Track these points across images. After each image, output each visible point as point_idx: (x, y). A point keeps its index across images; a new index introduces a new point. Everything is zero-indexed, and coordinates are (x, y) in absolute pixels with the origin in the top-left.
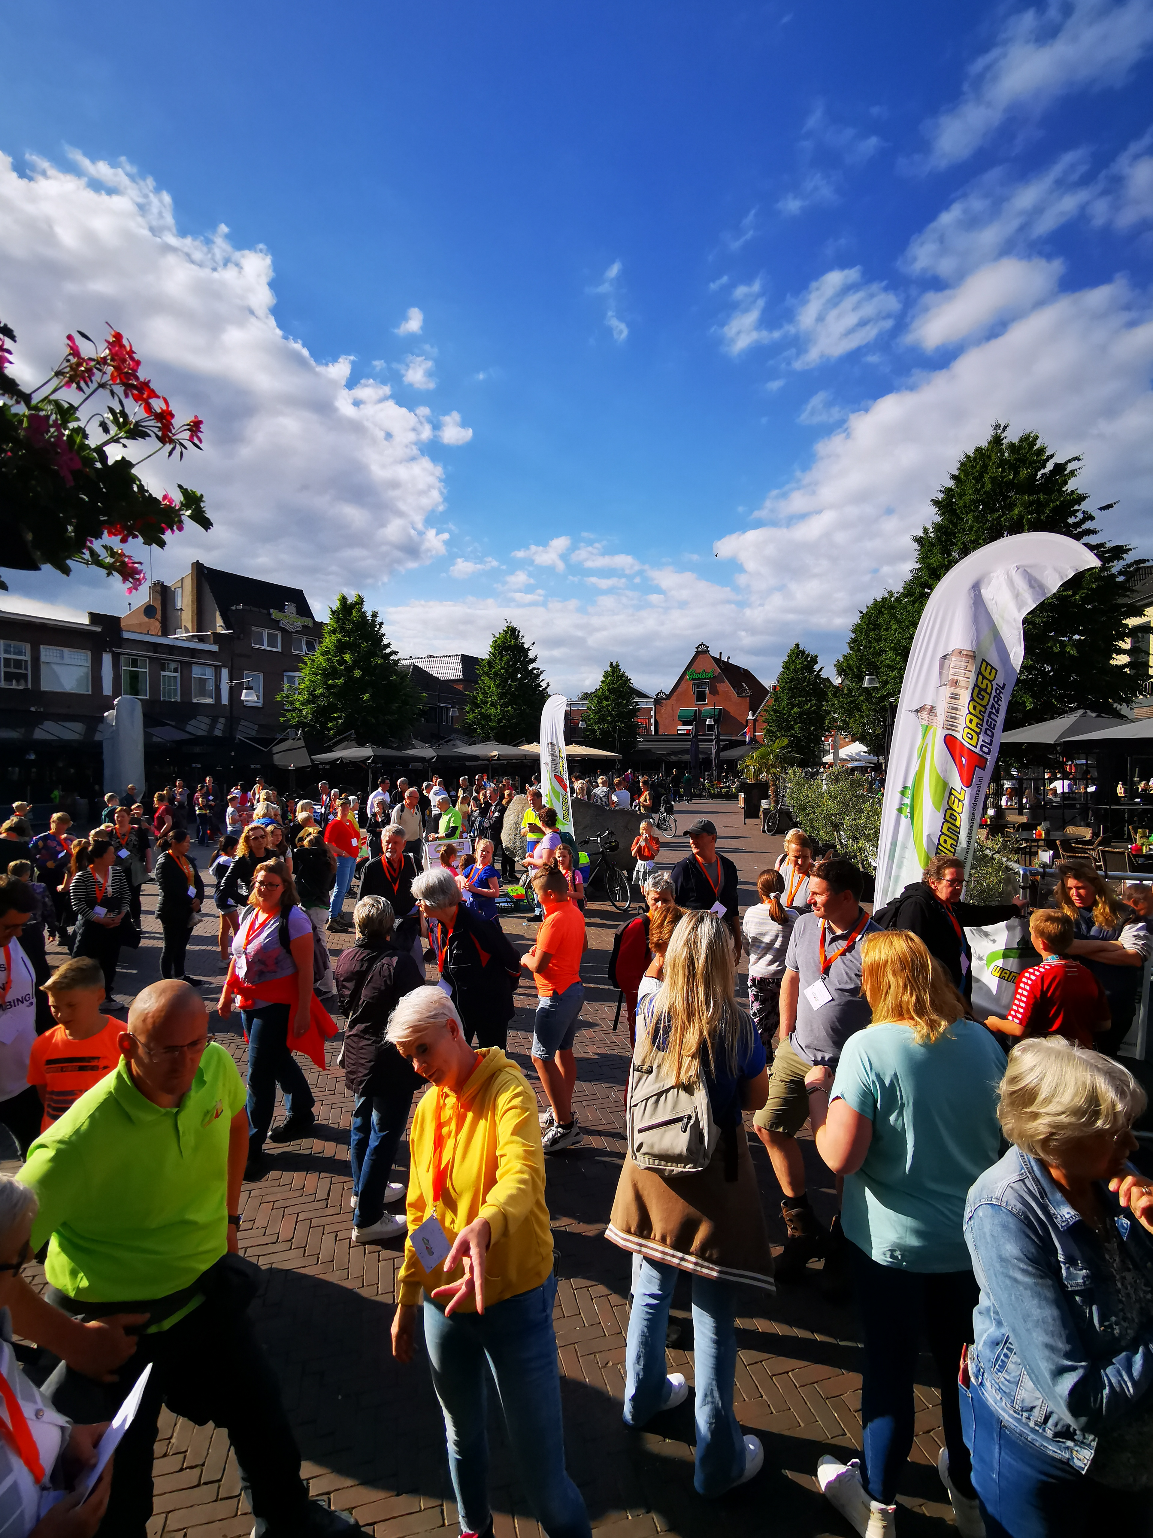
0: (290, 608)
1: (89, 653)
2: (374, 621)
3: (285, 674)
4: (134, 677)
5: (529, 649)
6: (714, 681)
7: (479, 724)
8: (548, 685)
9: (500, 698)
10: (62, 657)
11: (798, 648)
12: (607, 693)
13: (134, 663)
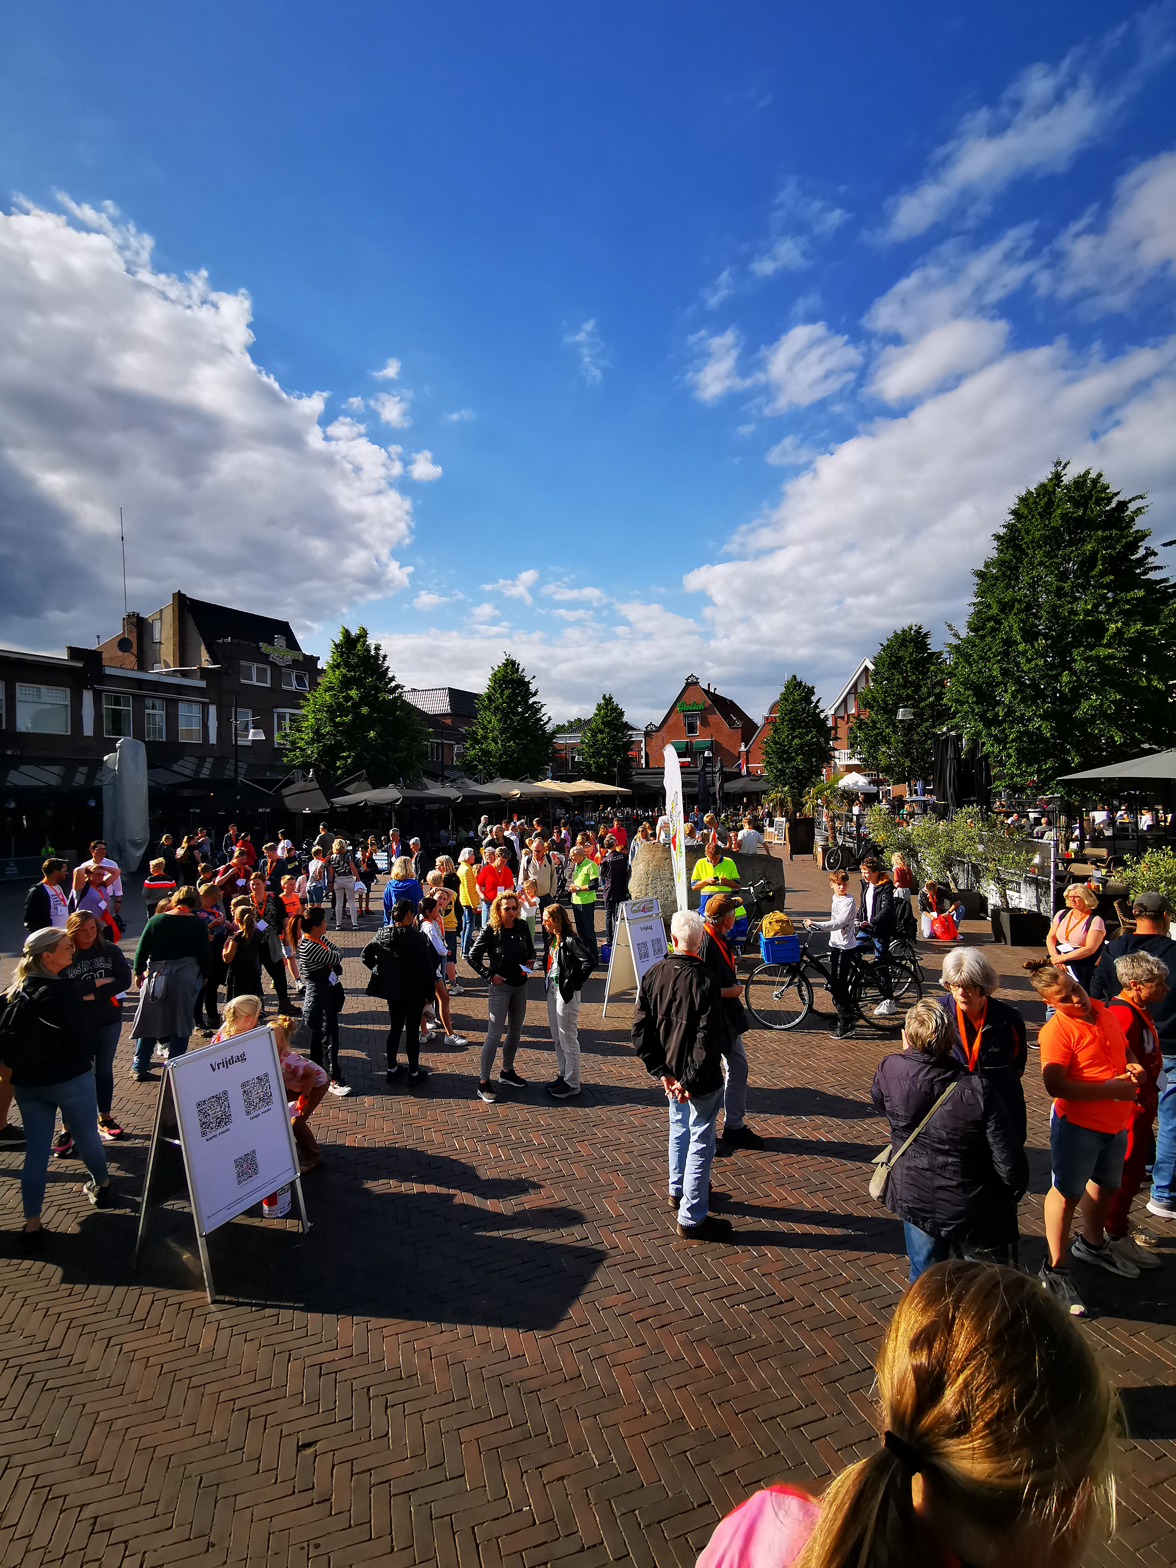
0: (280, 641)
1: (68, 691)
2: (378, 654)
3: (275, 710)
4: (116, 716)
5: (529, 683)
6: (704, 713)
7: (480, 761)
8: (550, 719)
9: (501, 733)
10: (39, 696)
11: (795, 679)
12: (601, 726)
13: (117, 701)
